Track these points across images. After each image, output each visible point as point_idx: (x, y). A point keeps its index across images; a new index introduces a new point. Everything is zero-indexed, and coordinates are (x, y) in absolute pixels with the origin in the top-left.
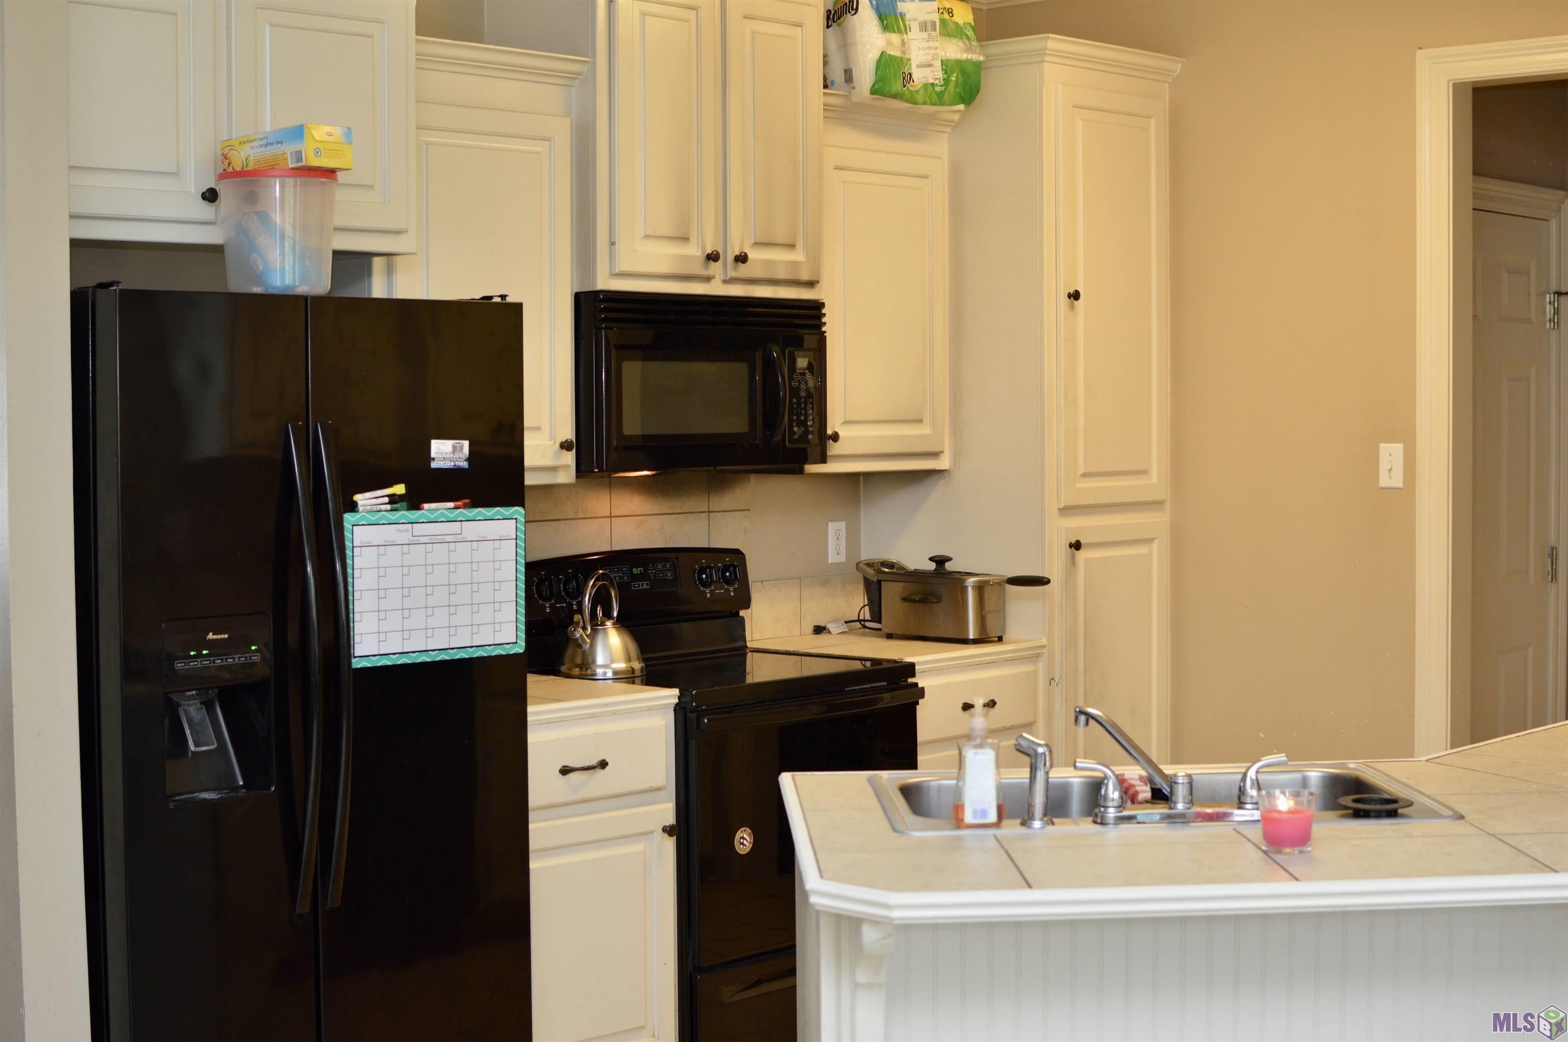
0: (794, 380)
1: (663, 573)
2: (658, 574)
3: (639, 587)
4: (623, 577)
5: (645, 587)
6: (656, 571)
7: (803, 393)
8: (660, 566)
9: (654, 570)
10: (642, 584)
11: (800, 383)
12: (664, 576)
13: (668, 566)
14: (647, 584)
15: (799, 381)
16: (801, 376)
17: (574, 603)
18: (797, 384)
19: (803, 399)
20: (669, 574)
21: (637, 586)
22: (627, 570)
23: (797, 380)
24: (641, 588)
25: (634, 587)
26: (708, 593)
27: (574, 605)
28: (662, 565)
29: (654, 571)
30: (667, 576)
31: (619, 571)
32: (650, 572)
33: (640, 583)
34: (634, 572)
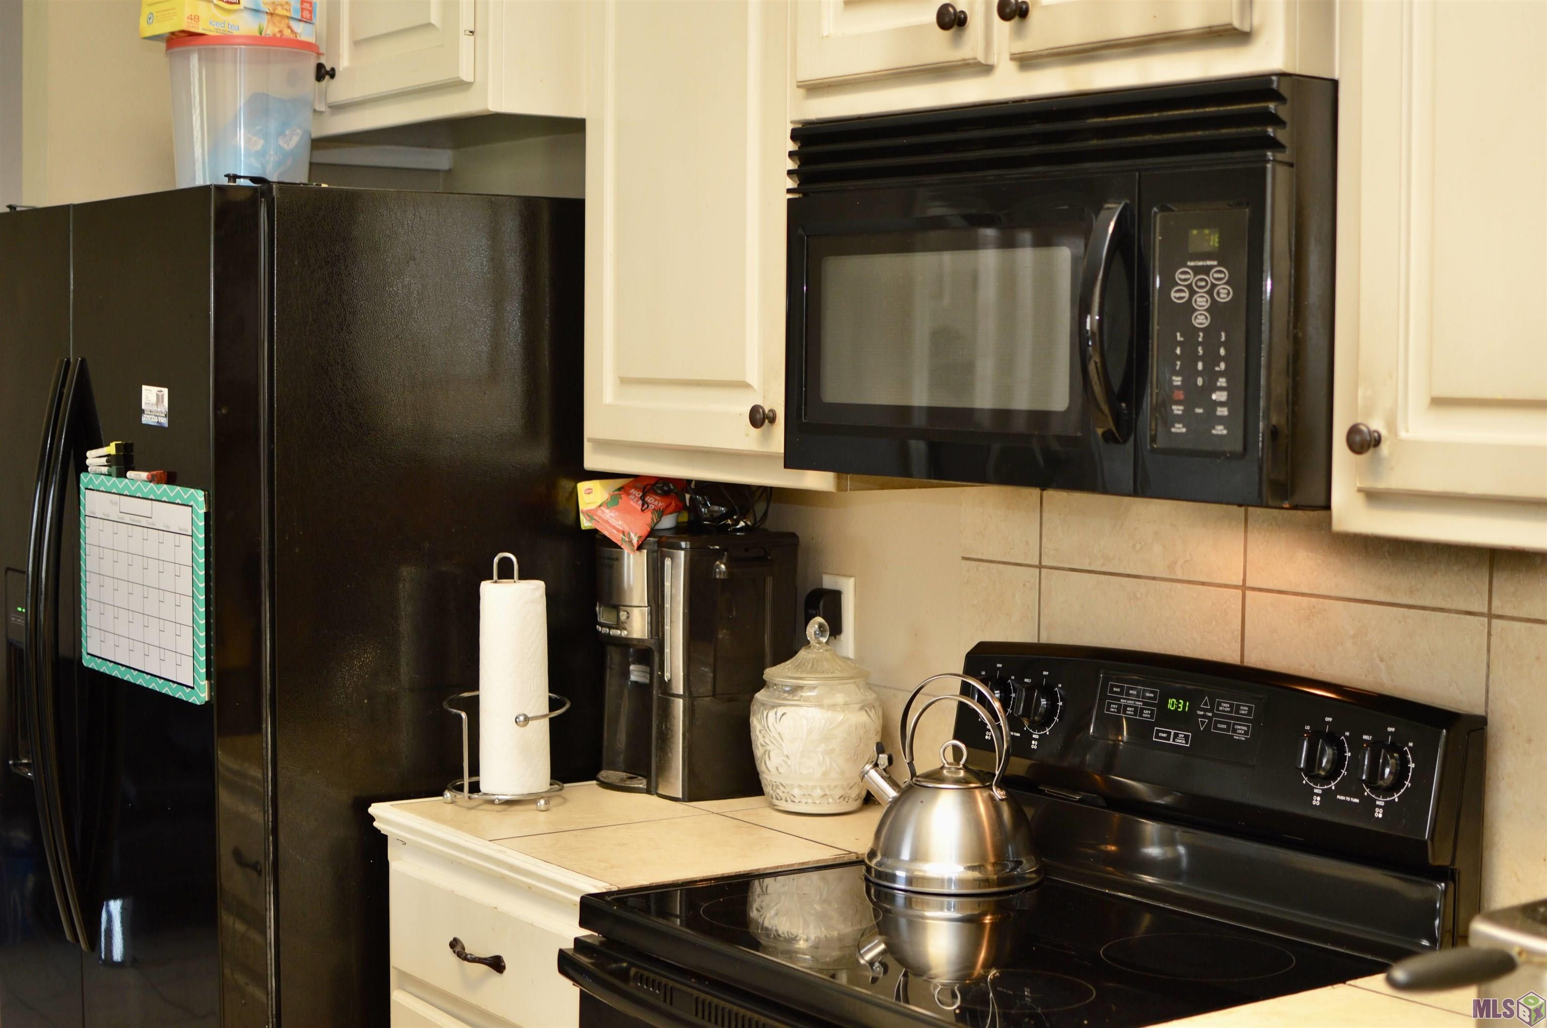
0: (1178, 284)
1: (1228, 724)
2: (1217, 722)
3: (1168, 738)
4: (1142, 709)
5: (1180, 742)
6: (1215, 715)
7: (1201, 319)
8: (1225, 707)
9: (1211, 710)
10: (1176, 735)
11: (1193, 293)
12: (1227, 730)
13: (1244, 710)
14: (1186, 737)
15: (1189, 287)
16: (1195, 275)
17: (1034, 736)
18: (1186, 295)
19: (1201, 334)
20: (1242, 729)
21: (1164, 735)
22: (1154, 698)
23: (1186, 286)
24: (1171, 742)
25: (1157, 737)
26: (1317, 795)
27: (1035, 740)
28: (1231, 706)
29: (1210, 714)
30: (1235, 731)
31: (1138, 696)
32: (1202, 713)
33: (1173, 732)
34: (1170, 706)
